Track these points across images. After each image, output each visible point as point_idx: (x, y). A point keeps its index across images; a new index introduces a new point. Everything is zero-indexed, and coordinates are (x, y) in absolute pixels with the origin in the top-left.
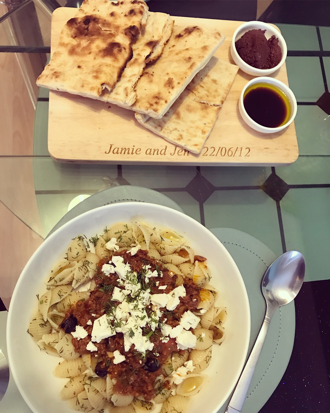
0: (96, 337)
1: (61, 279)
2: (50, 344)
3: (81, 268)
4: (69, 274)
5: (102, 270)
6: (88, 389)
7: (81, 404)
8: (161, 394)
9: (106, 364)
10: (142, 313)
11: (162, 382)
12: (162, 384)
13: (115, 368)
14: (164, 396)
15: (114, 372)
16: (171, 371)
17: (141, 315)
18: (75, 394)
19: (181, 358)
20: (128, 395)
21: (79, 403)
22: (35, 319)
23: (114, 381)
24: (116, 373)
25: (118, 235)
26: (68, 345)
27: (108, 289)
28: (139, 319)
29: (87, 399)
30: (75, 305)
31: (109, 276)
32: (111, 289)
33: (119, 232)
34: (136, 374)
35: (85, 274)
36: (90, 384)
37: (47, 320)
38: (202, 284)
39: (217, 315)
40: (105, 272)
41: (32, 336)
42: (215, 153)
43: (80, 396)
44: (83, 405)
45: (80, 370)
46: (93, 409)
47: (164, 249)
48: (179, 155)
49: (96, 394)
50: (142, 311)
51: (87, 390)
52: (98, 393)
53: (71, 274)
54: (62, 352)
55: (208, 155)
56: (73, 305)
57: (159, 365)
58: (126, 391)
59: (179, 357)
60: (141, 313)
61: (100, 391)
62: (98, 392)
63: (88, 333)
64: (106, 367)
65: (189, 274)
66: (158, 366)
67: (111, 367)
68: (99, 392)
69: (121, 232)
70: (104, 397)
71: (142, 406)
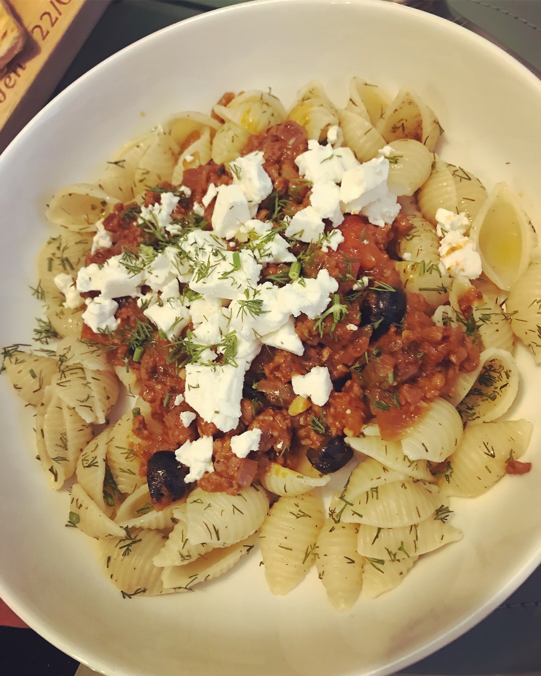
0: (217, 412)
1: (60, 443)
2: (185, 553)
3: (64, 380)
4: (62, 417)
5: (95, 330)
6: (355, 513)
7: (386, 557)
8: (481, 323)
9: (317, 432)
10: (224, 259)
11: (455, 314)
12: (461, 317)
13: (336, 409)
14: (493, 318)
15: (344, 416)
16: (434, 272)
17: (226, 266)
18: (353, 562)
19: (415, 234)
20: (428, 409)
21: (382, 562)
22: (109, 559)
23: (371, 430)
24: (348, 412)
25: (57, 262)
26: (209, 506)
27: (143, 336)
28: (236, 274)
29: (379, 529)
30: (137, 440)
31: (119, 321)
32: (148, 328)
33: (51, 260)
34: (378, 355)
35: (84, 378)
36: (347, 503)
37: (126, 529)
38: (273, 115)
39: (362, 108)
40: (103, 327)
41: (144, 591)
42: (54, 14)
43: (365, 548)
44: (390, 553)
45: (305, 515)
46: (418, 529)
47: (148, 173)
48: (13, 87)
49: (377, 498)
50: (220, 257)
51: (356, 520)
52: (379, 490)
53: (66, 413)
54: (217, 532)
55: (50, 29)
56: (132, 445)
57: (394, 288)
58: (412, 408)
59: (411, 239)
60: (222, 262)
61: (375, 483)
62: (375, 490)
63: (208, 436)
64: (323, 435)
65: (235, 137)
66: (393, 290)
67: (330, 421)
68: (377, 488)
69: (54, 254)
70: (400, 482)
71: (494, 398)
